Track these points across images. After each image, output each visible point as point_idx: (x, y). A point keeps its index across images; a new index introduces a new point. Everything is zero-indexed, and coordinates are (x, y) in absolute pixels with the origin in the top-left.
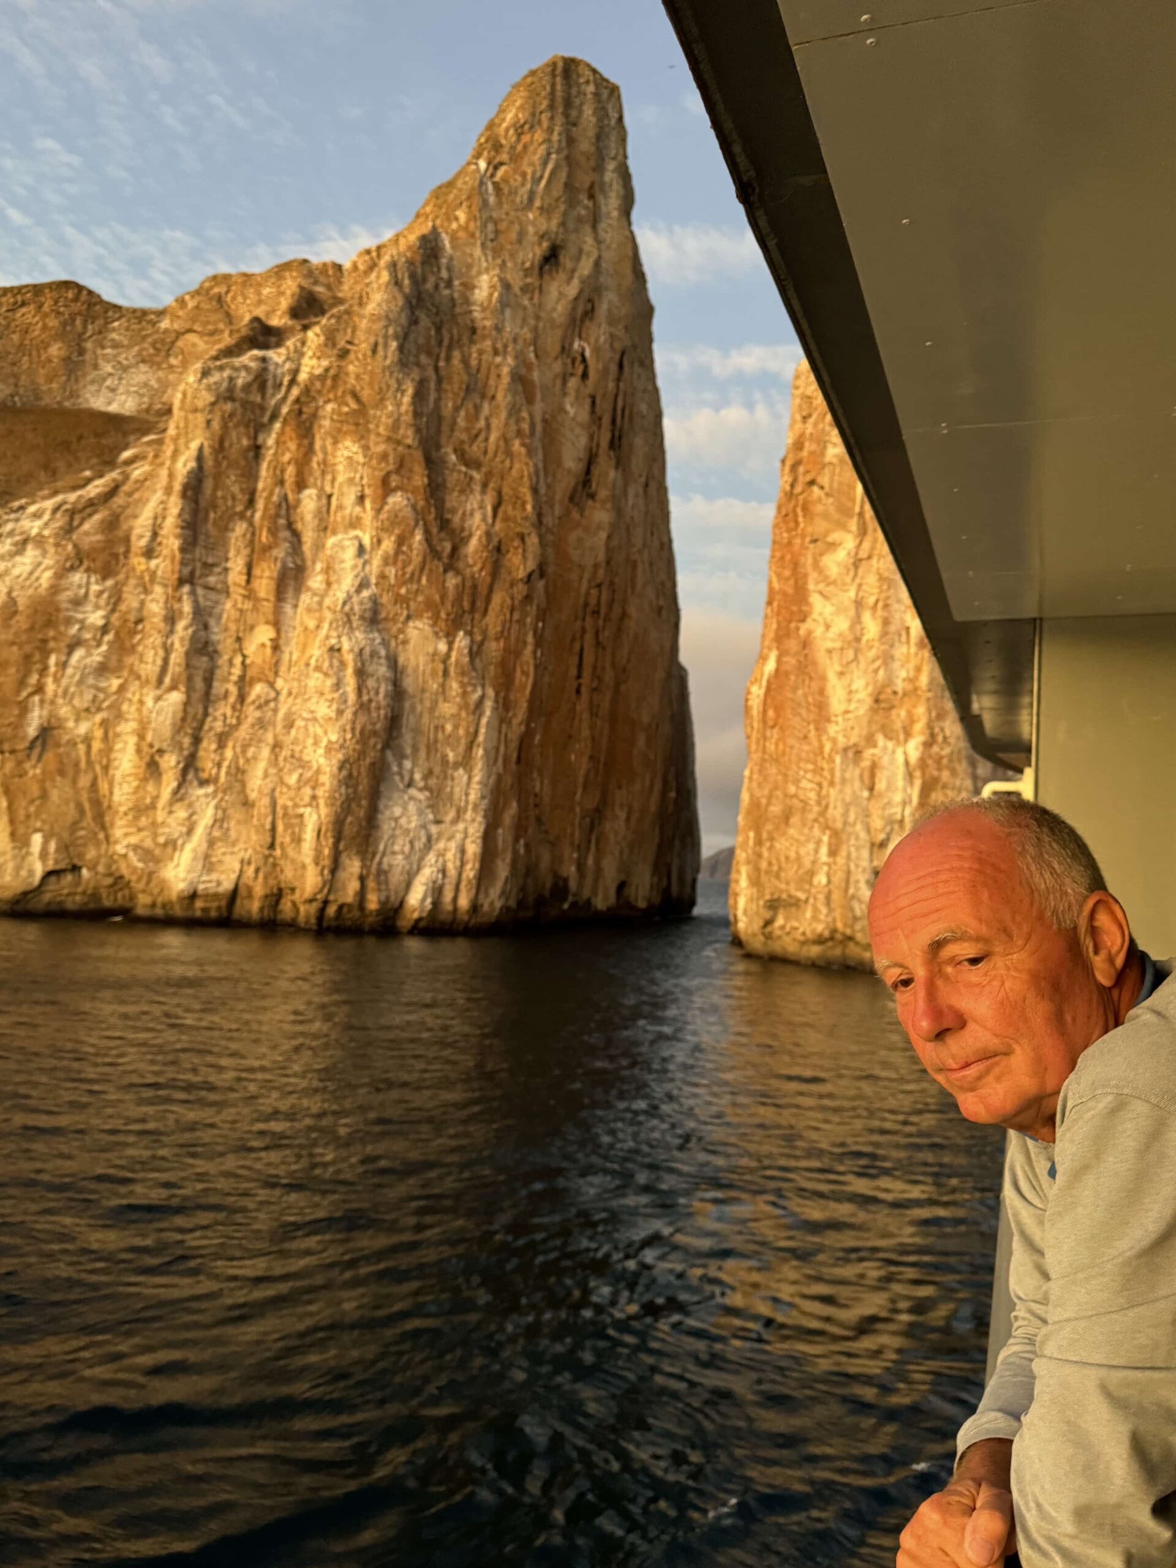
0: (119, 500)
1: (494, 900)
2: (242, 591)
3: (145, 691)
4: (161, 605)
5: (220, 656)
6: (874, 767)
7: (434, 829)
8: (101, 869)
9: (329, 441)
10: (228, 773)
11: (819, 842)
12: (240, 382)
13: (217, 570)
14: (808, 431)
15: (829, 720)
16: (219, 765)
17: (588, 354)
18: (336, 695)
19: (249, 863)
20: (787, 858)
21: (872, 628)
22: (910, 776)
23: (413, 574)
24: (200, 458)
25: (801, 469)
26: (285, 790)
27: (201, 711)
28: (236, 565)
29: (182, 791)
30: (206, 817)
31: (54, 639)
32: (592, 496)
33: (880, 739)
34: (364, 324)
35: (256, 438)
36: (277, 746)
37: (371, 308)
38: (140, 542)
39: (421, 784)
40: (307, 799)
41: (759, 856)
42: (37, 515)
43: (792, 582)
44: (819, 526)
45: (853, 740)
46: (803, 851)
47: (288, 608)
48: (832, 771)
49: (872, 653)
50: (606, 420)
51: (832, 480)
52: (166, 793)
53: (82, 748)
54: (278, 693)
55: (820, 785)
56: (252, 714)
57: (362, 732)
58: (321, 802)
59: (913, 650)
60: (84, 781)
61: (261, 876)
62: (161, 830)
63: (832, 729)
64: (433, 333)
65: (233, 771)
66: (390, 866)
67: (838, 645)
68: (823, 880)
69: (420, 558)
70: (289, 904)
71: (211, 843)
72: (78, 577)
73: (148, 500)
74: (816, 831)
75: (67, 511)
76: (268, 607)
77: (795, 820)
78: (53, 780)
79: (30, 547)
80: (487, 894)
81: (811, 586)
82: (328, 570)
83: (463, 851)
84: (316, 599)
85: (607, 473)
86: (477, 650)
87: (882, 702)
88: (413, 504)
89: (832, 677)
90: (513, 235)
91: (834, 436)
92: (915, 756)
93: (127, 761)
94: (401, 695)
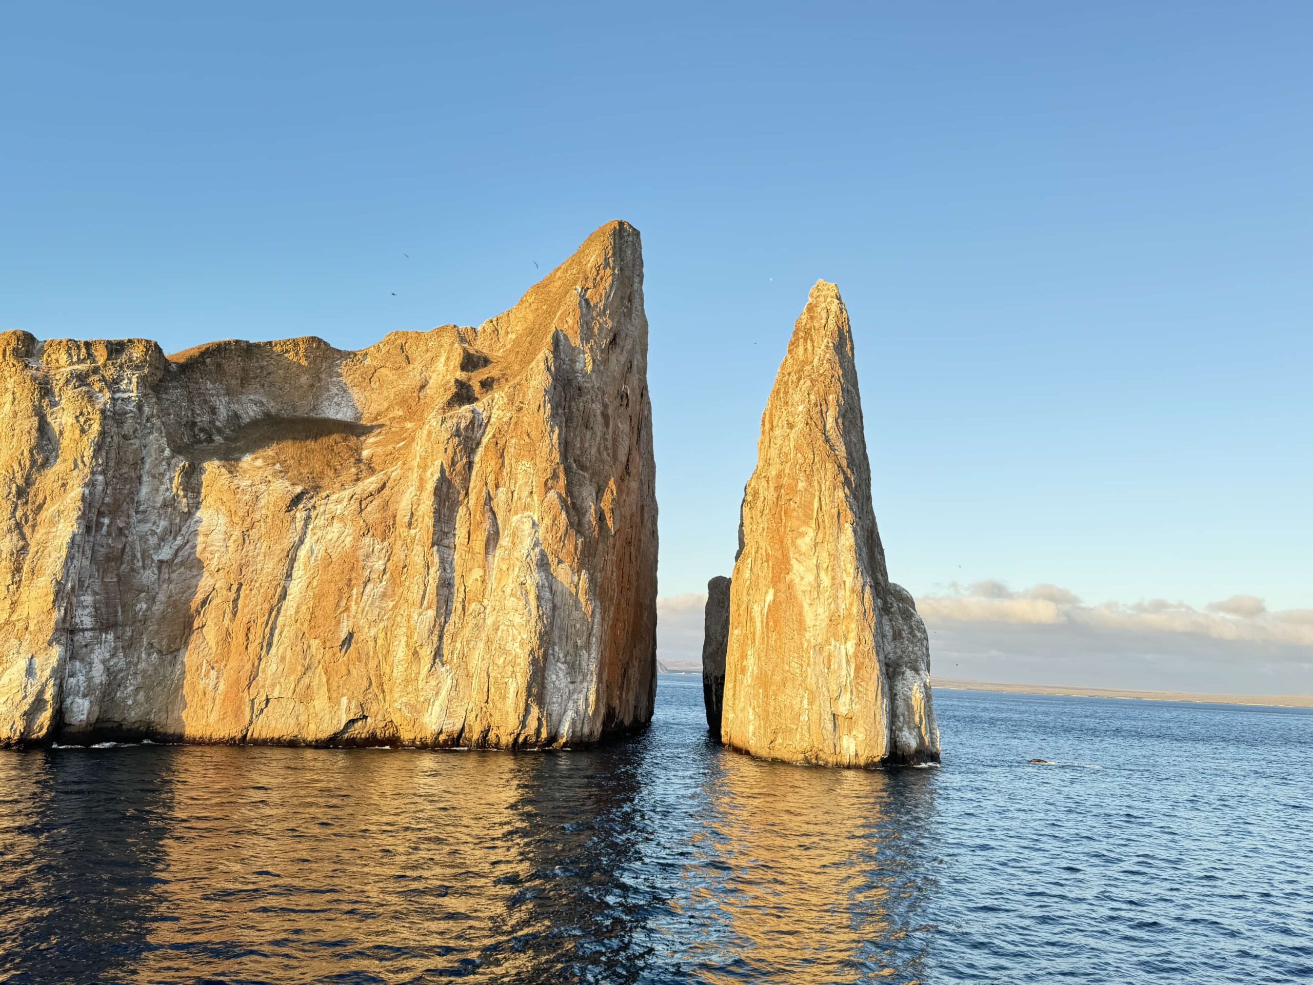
0: (386, 491)
1: (599, 728)
2: (465, 548)
3: (412, 610)
4: (421, 557)
5: (453, 587)
6: (830, 656)
7: (571, 687)
8: (379, 717)
9: (513, 460)
10: (458, 658)
11: (802, 697)
12: (462, 426)
13: (450, 535)
14: (787, 471)
15: (805, 630)
16: (452, 653)
17: (628, 392)
18: (525, 611)
19: (471, 712)
20: (785, 706)
21: (826, 580)
22: (848, 662)
23: (561, 537)
24: (442, 471)
26: (495, 668)
27: (443, 620)
28: (461, 533)
29: (433, 669)
30: (447, 685)
31: (356, 578)
33: (832, 640)
34: (530, 392)
35: (469, 457)
36: (489, 641)
37: (533, 383)
38: (403, 519)
39: (564, 660)
40: (510, 673)
42: (338, 502)
43: (780, 552)
44: (795, 523)
45: (819, 640)
46: (794, 702)
47: (490, 557)
48: (808, 658)
49: (827, 595)
50: (635, 427)
51: (801, 500)
52: (423, 672)
53: (371, 644)
54: (485, 608)
55: (801, 665)
56: (471, 622)
57: (540, 633)
58: (519, 675)
59: (848, 593)
60: (372, 664)
61: (478, 719)
62: (421, 693)
63: (808, 635)
65: (461, 656)
66: (552, 710)
67: (809, 589)
68: (807, 719)
69: (564, 528)
70: (495, 735)
71: (450, 701)
72: (368, 540)
73: (405, 493)
74: (801, 691)
75: (357, 499)
76: (480, 557)
77: (789, 684)
78: (354, 664)
79: (335, 521)
80: (596, 725)
81: (791, 555)
84: (506, 552)
85: (634, 458)
86: (592, 580)
87: (833, 621)
88: (560, 496)
89: (806, 606)
90: (596, 330)
91: (802, 476)
92: (851, 651)
93: (400, 652)
94: (554, 608)
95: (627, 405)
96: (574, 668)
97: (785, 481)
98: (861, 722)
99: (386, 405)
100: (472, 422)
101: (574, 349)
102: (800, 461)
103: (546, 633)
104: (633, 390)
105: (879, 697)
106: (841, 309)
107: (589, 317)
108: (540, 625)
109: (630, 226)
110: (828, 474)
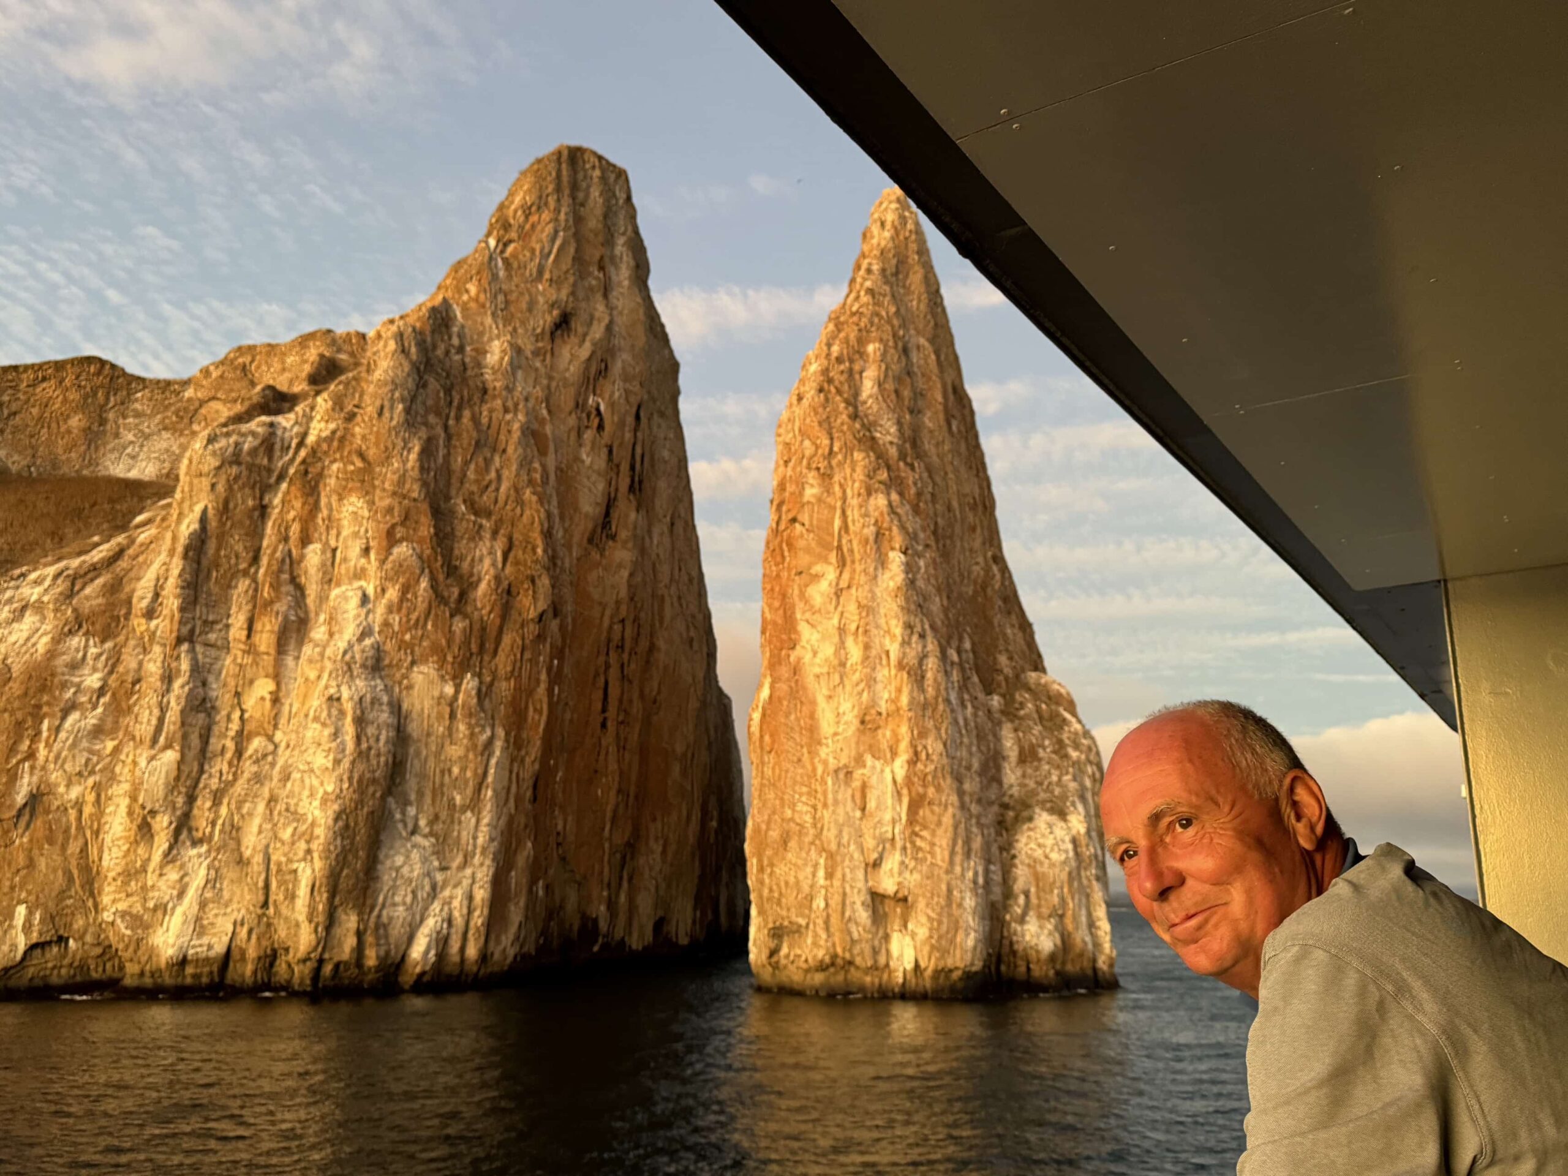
0: (123, 564)
1: (506, 948)
2: (242, 646)
3: (138, 751)
4: (159, 664)
5: (218, 712)
6: (864, 787)
7: (439, 877)
8: (89, 938)
9: (334, 498)
10: (221, 831)
11: (816, 866)
12: (246, 447)
13: (219, 626)
14: (789, 473)
15: (820, 743)
16: (213, 824)
17: (602, 408)
18: (334, 745)
19: (242, 924)
20: (787, 883)
21: (855, 652)
22: (898, 794)
23: (418, 620)
24: (203, 519)
25: (784, 508)
26: (278, 845)
27: (196, 768)
28: (238, 621)
29: (175, 852)
30: (198, 878)
31: (48, 704)
32: (613, 537)
33: (869, 760)
34: (371, 389)
35: (261, 499)
36: (272, 800)
37: (378, 374)
38: (141, 603)
39: (427, 830)
40: (301, 854)
41: (762, 883)
42: (37, 582)
43: (781, 612)
44: (803, 559)
45: (844, 761)
46: (801, 877)
47: (289, 661)
48: (825, 793)
49: (856, 677)
50: (625, 467)
51: (811, 517)
52: (157, 856)
53: (73, 814)
54: (276, 746)
55: (815, 808)
56: (248, 768)
57: (360, 781)
58: (316, 855)
59: (893, 672)
60: (74, 848)
61: (254, 937)
62: (151, 894)
63: (823, 752)
64: (442, 394)
65: (228, 828)
66: (391, 919)
67: (825, 670)
68: (822, 905)
69: (425, 605)
70: (284, 966)
71: (203, 905)
72: (76, 641)
73: (152, 563)
74: (813, 854)
75: (68, 576)
76: (268, 661)
77: (793, 844)
78: (41, 848)
79: (28, 613)
80: (498, 941)
81: (798, 616)
82: (331, 620)
83: (470, 898)
84: (317, 650)
85: (628, 514)
86: (486, 691)
87: (868, 723)
88: (419, 553)
89: (821, 701)
91: (812, 477)
92: (902, 774)
93: (118, 824)
94: (402, 740)
96: (444, 843)
98: (921, 904)
100: (268, 443)
102: (808, 453)
103: (377, 781)
104: (612, 405)
105: (958, 859)
107: (508, 284)
108: (361, 767)
110: (859, 470)
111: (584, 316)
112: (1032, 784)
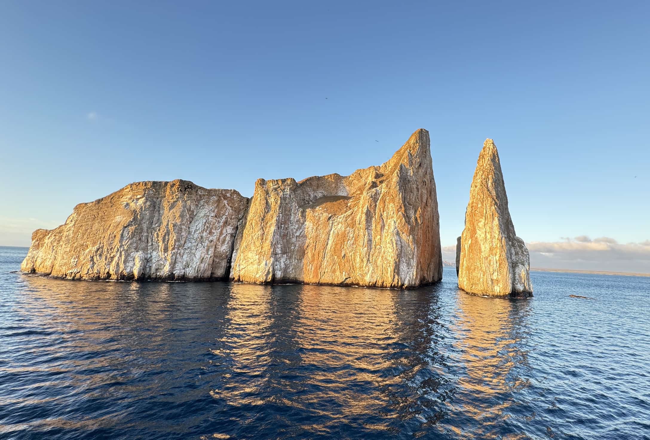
0: (353, 215)
2: (375, 230)
3: (360, 248)
4: (362, 233)
5: (372, 241)
6: (490, 261)
7: (408, 270)
8: (354, 278)
9: (388, 204)
10: (374, 261)
12: (373, 194)
13: (371, 227)
14: (474, 201)
16: (372, 260)
18: (393, 248)
19: (378, 277)
21: (488, 236)
22: (496, 262)
23: (403, 226)
24: (368, 208)
25: (473, 208)
26: (384, 264)
27: (369, 251)
29: (367, 265)
30: (371, 269)
31: (345, 239)
32: (427, 206)
33: (491, 255)
34: (393, 183)
35: (376, 203)
36: (382, 257)
37: (394, 180)
38: (357, 223)
39: (406, 262)
40: (389, 266)
41: (470, 276)
42: (340, 218)
43: (473, 227)
44: (478, 218)
45: (486, 255)
47: (382, 232)
48: (483, 261)
49: (489, 241)
50: (429, 191)
51: (479, 210)
52: (365, 265)
53: (350, 257)
55: (480, 264)
56: (377, 251)
58: (391, 266)
59: (496, 240)
60: (351, 263)
61: (380, 279)
62: (364, 271)
63: (482, 254)
64: (403, 183)
66: (402, 277)
67: (483, 239)
68: (482, 280)
69: (404, 223)
70: (385, 284)
71: (372, 273)
72: (348, 228)
73: (358, 215)
74: (480, 272)
75: (345, 217)
76: (379, 233)
77: (476, 270)
78: (346, 263)
79: (340, 223)
80: (417, 281)
81: (477, 229)
82: (389, 226)
83: (413, 274)
84: (387, 231)
85: (429, 201)
86: (414, 238)
87: (491, 249)
88: (402, 213)
89: (482, 245)
90: (414, 163)
91: (480, 203)
92: (497, 259)
93: (358, 260)
94: (402, 247)
95: (426, 185)
96: (409, 265)
97: (474, 204)
98: (501, 281)
99: (355, 190)
100: (376, 193)
101: (407, 169)
102: (479, 198)
103: (399, 254)
104: (427, 180)
105: (508, 274)
106: (494, 147)
107: (411, 159)
108: (397, 252)
109: (425, 130)
110: (489, 201)
111: (423, 163)
112: (517, 259)
